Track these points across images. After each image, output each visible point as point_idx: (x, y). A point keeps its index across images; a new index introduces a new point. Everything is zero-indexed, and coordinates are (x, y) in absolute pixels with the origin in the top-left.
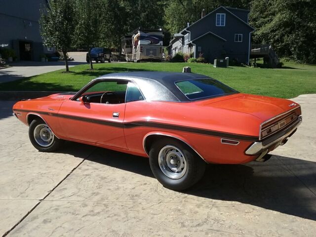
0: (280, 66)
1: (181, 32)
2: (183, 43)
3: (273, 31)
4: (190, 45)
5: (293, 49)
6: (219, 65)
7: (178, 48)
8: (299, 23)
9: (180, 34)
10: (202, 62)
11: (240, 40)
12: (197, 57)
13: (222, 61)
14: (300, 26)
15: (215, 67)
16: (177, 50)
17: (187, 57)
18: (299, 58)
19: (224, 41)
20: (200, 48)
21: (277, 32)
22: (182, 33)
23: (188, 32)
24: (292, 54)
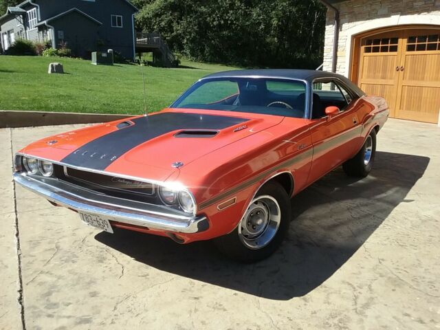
0: (176, 64)
1: (20, 5)
2: (26, 24)
3: (157, 15)
4: (42, 28)
5: (185, 41)
6: (101, 61)
7: (16, 31)
8: (190, 6)
9: (17, 8)
10: (68, 55)
11: (120, 25)
12: (58, 47)
13: (104, 55)
14: (192, 11)
15: (96, 64)
16: (12, 35)
17: (40, 47)
18: (193, 55)
19: (99, 24)
20: (61, 33)
21: (163, 17)
22: (23, 7)
23: (33, 7)
24: (184, 49)
